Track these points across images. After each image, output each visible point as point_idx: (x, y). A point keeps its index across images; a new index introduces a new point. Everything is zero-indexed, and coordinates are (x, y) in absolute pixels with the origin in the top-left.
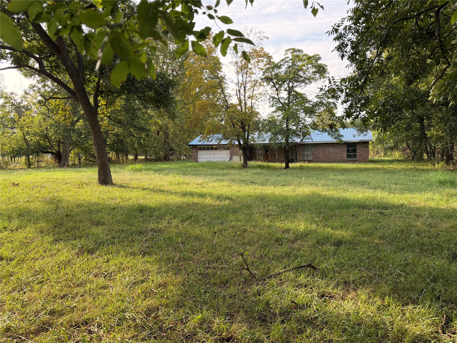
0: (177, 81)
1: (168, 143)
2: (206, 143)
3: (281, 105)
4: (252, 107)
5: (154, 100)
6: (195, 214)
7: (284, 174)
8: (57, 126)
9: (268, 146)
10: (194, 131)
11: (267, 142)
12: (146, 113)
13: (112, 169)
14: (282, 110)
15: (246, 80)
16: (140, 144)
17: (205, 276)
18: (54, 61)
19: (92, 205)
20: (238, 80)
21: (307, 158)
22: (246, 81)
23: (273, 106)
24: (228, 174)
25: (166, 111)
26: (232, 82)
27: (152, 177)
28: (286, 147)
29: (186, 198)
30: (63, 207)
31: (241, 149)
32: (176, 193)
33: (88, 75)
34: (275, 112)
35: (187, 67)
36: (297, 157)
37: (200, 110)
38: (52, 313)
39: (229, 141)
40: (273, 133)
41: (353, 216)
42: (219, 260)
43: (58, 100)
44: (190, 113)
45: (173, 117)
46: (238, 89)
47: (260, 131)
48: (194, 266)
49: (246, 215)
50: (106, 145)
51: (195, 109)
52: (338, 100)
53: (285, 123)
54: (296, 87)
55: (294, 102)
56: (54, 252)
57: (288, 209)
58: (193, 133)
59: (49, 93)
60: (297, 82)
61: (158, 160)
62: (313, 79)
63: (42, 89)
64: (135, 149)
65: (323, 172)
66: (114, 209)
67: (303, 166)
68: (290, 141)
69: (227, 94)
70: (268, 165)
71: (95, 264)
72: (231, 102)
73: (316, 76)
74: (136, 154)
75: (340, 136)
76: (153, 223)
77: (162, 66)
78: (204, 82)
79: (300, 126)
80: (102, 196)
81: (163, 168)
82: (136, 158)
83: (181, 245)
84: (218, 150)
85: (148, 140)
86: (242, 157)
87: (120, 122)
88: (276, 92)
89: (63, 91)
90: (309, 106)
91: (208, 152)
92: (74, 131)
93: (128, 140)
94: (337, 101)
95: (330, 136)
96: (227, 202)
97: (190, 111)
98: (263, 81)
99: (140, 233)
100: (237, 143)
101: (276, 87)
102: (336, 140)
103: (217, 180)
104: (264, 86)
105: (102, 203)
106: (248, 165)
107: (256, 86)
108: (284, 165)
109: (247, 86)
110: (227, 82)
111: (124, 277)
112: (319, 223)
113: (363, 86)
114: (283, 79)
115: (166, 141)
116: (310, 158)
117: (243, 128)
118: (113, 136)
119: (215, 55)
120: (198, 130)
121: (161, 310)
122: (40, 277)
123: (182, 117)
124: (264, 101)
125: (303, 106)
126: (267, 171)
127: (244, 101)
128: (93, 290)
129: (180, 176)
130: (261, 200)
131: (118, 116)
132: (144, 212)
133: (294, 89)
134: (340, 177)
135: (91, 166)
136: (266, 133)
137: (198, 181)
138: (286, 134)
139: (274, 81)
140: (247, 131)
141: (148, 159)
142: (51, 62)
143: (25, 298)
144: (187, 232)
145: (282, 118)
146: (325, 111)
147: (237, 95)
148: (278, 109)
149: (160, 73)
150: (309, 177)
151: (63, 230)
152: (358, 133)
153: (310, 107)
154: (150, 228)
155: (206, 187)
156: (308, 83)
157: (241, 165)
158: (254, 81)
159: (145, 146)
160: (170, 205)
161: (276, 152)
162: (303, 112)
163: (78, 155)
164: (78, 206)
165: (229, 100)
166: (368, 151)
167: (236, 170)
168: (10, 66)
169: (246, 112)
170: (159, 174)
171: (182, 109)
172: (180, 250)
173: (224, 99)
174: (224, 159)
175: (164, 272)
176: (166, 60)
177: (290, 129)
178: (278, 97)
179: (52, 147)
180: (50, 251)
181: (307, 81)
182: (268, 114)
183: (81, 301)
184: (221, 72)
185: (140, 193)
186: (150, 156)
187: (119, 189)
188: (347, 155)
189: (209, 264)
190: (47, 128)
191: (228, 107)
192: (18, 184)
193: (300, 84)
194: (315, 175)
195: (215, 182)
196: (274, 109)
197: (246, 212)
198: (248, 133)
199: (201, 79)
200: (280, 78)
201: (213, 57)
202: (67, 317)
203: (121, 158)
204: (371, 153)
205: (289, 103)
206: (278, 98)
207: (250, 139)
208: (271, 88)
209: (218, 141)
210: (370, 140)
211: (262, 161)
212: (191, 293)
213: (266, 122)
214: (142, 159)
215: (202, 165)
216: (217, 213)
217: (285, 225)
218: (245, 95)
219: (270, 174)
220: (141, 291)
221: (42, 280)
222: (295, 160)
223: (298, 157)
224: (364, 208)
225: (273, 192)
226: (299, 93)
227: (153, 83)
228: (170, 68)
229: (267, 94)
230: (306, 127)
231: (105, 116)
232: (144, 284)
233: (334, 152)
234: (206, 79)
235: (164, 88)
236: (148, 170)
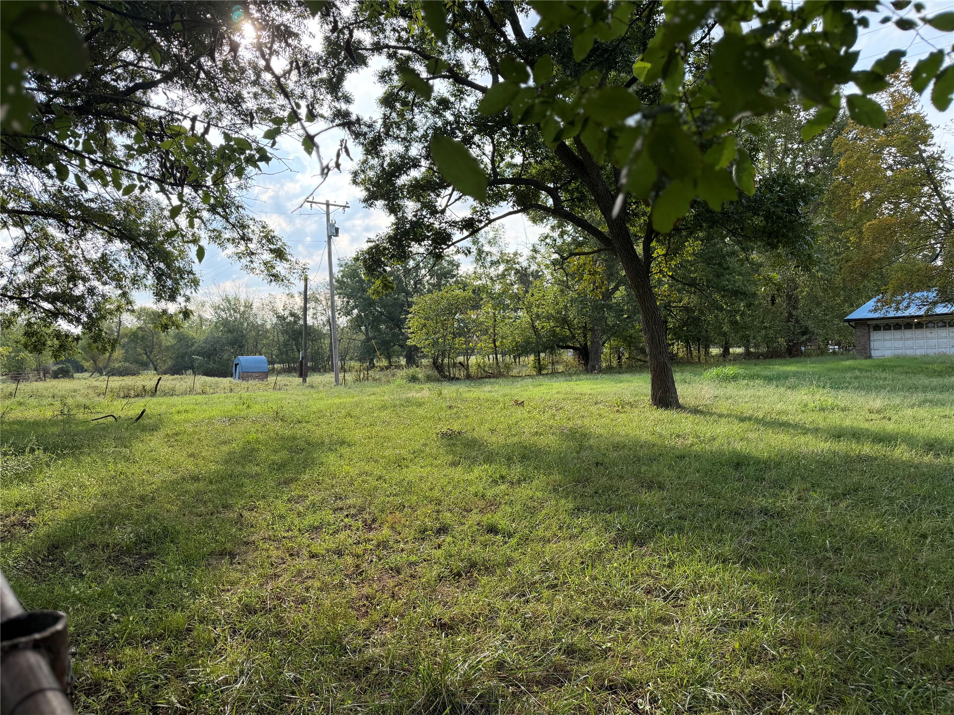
0: (817, 185)
1: (796, 319)
2: (892, 314)
5: (763, 232)
6: (865, 484)
8: (582, 301)
10: (861, 287)
12: (747, 259)
13: (677, 377)
16: (734, 323)
17: (897, 640)
18: (577, 189)
19: (641, 447)
25: (792, 253)
27: (761, 393)
29: (841, 443)
30: (591, 447)
32: (817, 430)
33: (634, 203)
35: (842, 150)
37: (875, 239)
38: (570, 651)
42: (937, 609)
43: (583, 257)
44: (848, 248)
45: (806, 263)
48: (866, 610)
50: (667, 329)
51: (861, 239)
56: (575, 531)
58: (856, 292)
59: (569, 244)
61: (773, 355)
63: (558, 240)
64: (725, 334)
66: (682, 457)
69: (947, 195)
71: (646, 567)
74: (726, 344)
76: (764, 496)
77: (783, 158)
78: (885, 176)
80: (658, 429)
81: (784, 372)
82: (726, 352)
83: (830, 554)
84: (927, 327)
85: (750, 316)
87: (693, 283)
89: (593, 240)
91: (898, 334)
92: (610, 308)
93: (710, 318)
97: (849, 245)
99: (736, 514)
103: (924, 402)
105: (659, 443)
110: (947, 166)
111: (702, 604)
115: (790, 315)
118: (681, 311)
119: (912, 111)
120: (870, 285)
121: (786, 699)
122: (551, 575)
123: (830, 260)
128: (643, 622)
129: (825, 391)
131: (691, 272)
132: (744, 468)
135: (638, 369)
137: (871, 403)
141: (752, 353)
142: (571, 192)
143: (528, 610)
144: (848, 525)
149: (778, 176)
151: (590, 490)
154: (756, 507)
155: (894, 418)
159: (746, 327)
160: (804, 458)
163: (616, 350)
164: (617, 447)
168: (511, 210)
170: (777, 386)
171: (828, 242)
172: (831, 566)
173: (940, 207)
174: (944, 350)
175: (793, 612)
176: (790, 146)
179: (574, 337)
180: (568, 527)
183: (620, 640)
184: (930, 145)
185: (735, 428)
186: (755, 347)
187: (691, 417)
189: (907, 612)
190: (566, 306)
192: (523, 402)
195: (919, 406)
199: (878, 170)
201: (908, 116)
202: (596, 666)
203: (695, 353)
209: (926, 308)
212: (861, 676)
214: (738, 354)
215: (884, 366)
216: (927, 486)
220: (740, 645)
221: (556, 582)
227: (761, 200)
228: (800, 159)
231: (664, 276)
232: (747, 630)
234: (890, 167)
235: (787, 204)
236: (752, 377)
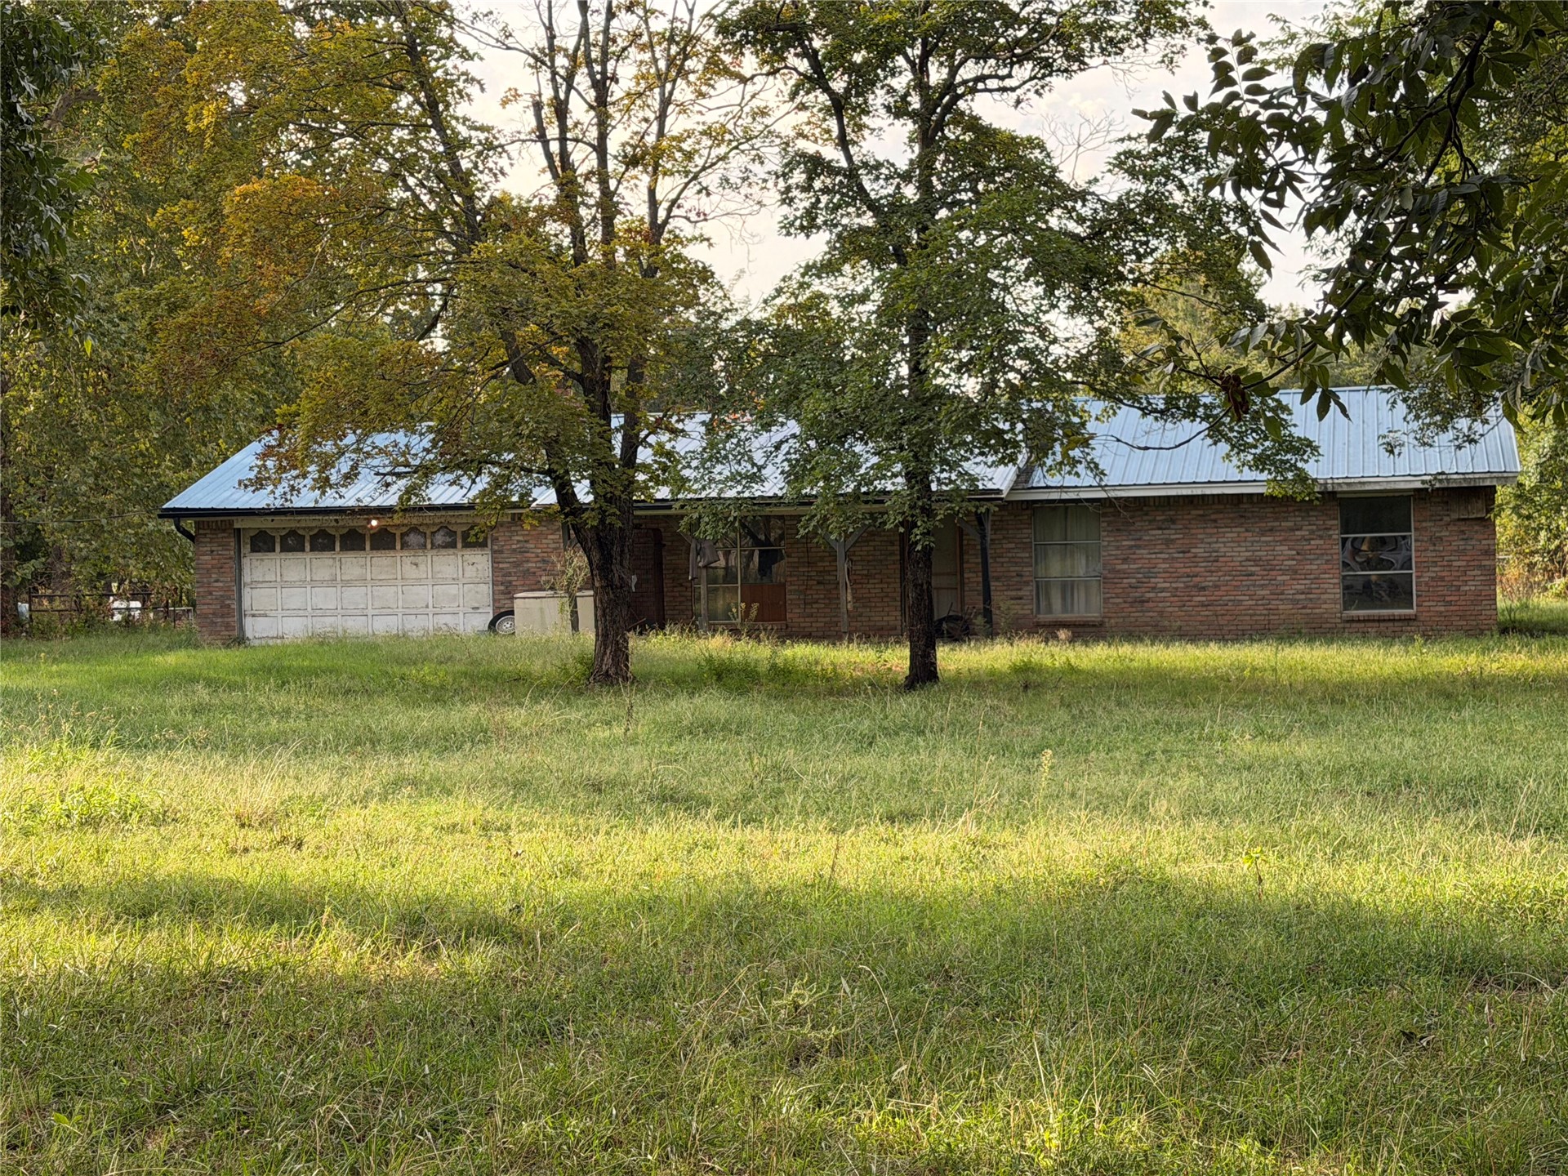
0: (80, 27)
2: (307, 498)
3: (868, 220)
4: (657, 229)
6: (227, 1063)
7: (904, 727)
9: (781, 517)
10: (215, 400)
11: (773, 485)
14: (877, 261)
15: (606, 31)
20: (549, 28)
21: (1065, 610)
22: (609, 39)
23: (808, 223)
24: (481, 736)
26: (505, 40)
28: (910, 526)
29: (152, 935)
31: (582, 541)
32: (73, 894)
34: (828, 268)
36: (996, 597)
37: (261, 246)
39: (483, 482)
40: (815, 422)
41: (1410, 1037)
44: (176, 264)
46: (548, 94)
47: (717, 405)
49: (633, 1054)
51: (215, 234)
52: (1279, 204)
53: (903, 347)
54: (973, 91)
55: (964, 196)
57: (941, 1000)
58: (200, 416)
60: (983, 53)
62: (1096, 38)
65: (1177, 714)
67: (1039, 670)
68: (941, 479)
69: (464, 132)
70: (779, 661)
72: (496, 189)
73: (1115, 18)
75: (1296, 451)
78: (289, 38)
79: (1011, 375)
84: (404, 546)
86: (587, 605)
88: (832, 123)
90: (1072, 226)
91: (323, 565)
94: (1273, 211)
95: (1224, 447)
96: (479, 959)
97: (179, 252)
98: (739, 45)
100: (546, 496)
101: (827, 90)
102: (1265, 476)
103: (397, 783)
104: (744, 80)
106: (634, 666)
107: (682, 73)
108: (898, 659)
109: (620, 72)
110: (460, 37)
112: (1170, 1100)
113: (1454, 107)
114: (877, 30)
116: (1086, 607)
117: (594, 384)
120: (242, 397)
123: (118, 298)
124: (745, 190)
125: (1032, 229)
126: (776, 706)
127: (593, 187)
129: (101, 758)
130: (740, 937)
133: (961, 104)
134: (1305, 748)
136: (767, 427)
137: (244, 792)
138: (914, 429)
139: (817, 43)
140: (619, 410)
145: (879, 312)
146: (1185, 269)
147: (542, 138)
148: (851, 247)
150: (1083, 749)
152: (1415, 425)
153: (1075, 237)
155: (311, 840)
156: (1060, 62)
157: (581, 660)
158: (671, 40)
160: (28, 998)
161: (843, 566)
162: (1029, 273)
165: (485, 178)
166: (1491, 553)
167: (545, 705)
169: (610, 263)
171: (111, 234)
173: (444, 166)
174: (448, 619)
177: (940, 394)
178: (849, 158)
181: (1052, 50)
182: (777, 283)
188: (1346, 588)
191: (473, 227)
193: (1003, 72)
194: (1124, 733)
195: (384, 798)
196: (817, 245)
197: (631, 1030)
198: (632, 423)
200: (861, 21)
204: (1512, 570)
205: (929, 201)
206: (844, 164)
207: (645, 467)
208: (794, 95)
209: (402, 483)
210: (1505, 478)
211: (735, 632)
213: (765, 343)
216: (403, 1049)
217: (925, 1126)
218: (603, 137)
219: (801, 732)
222: (980, 620)
223: (1002, 602)
224: (1480, 979)
225: (826, 872)
226: (996, 132)
229: (769, 133)
230: (1047, 378)
233: (1256, 561)
